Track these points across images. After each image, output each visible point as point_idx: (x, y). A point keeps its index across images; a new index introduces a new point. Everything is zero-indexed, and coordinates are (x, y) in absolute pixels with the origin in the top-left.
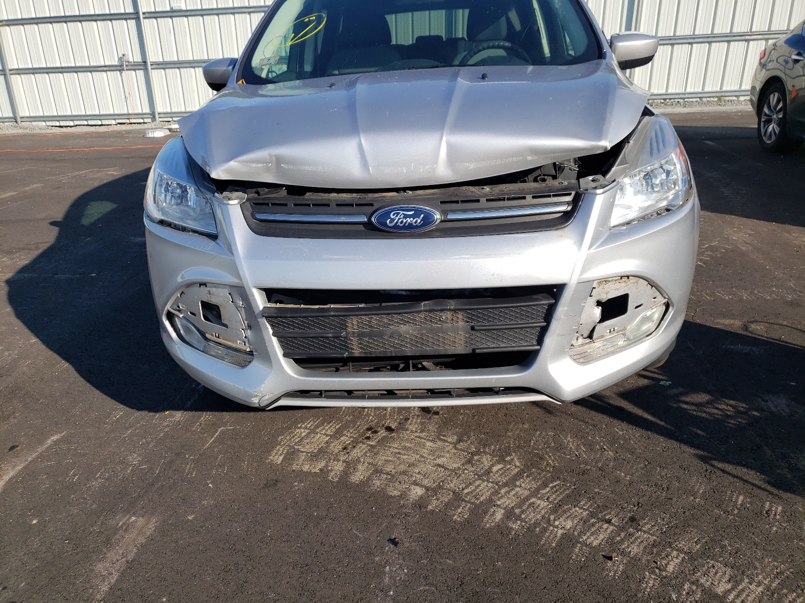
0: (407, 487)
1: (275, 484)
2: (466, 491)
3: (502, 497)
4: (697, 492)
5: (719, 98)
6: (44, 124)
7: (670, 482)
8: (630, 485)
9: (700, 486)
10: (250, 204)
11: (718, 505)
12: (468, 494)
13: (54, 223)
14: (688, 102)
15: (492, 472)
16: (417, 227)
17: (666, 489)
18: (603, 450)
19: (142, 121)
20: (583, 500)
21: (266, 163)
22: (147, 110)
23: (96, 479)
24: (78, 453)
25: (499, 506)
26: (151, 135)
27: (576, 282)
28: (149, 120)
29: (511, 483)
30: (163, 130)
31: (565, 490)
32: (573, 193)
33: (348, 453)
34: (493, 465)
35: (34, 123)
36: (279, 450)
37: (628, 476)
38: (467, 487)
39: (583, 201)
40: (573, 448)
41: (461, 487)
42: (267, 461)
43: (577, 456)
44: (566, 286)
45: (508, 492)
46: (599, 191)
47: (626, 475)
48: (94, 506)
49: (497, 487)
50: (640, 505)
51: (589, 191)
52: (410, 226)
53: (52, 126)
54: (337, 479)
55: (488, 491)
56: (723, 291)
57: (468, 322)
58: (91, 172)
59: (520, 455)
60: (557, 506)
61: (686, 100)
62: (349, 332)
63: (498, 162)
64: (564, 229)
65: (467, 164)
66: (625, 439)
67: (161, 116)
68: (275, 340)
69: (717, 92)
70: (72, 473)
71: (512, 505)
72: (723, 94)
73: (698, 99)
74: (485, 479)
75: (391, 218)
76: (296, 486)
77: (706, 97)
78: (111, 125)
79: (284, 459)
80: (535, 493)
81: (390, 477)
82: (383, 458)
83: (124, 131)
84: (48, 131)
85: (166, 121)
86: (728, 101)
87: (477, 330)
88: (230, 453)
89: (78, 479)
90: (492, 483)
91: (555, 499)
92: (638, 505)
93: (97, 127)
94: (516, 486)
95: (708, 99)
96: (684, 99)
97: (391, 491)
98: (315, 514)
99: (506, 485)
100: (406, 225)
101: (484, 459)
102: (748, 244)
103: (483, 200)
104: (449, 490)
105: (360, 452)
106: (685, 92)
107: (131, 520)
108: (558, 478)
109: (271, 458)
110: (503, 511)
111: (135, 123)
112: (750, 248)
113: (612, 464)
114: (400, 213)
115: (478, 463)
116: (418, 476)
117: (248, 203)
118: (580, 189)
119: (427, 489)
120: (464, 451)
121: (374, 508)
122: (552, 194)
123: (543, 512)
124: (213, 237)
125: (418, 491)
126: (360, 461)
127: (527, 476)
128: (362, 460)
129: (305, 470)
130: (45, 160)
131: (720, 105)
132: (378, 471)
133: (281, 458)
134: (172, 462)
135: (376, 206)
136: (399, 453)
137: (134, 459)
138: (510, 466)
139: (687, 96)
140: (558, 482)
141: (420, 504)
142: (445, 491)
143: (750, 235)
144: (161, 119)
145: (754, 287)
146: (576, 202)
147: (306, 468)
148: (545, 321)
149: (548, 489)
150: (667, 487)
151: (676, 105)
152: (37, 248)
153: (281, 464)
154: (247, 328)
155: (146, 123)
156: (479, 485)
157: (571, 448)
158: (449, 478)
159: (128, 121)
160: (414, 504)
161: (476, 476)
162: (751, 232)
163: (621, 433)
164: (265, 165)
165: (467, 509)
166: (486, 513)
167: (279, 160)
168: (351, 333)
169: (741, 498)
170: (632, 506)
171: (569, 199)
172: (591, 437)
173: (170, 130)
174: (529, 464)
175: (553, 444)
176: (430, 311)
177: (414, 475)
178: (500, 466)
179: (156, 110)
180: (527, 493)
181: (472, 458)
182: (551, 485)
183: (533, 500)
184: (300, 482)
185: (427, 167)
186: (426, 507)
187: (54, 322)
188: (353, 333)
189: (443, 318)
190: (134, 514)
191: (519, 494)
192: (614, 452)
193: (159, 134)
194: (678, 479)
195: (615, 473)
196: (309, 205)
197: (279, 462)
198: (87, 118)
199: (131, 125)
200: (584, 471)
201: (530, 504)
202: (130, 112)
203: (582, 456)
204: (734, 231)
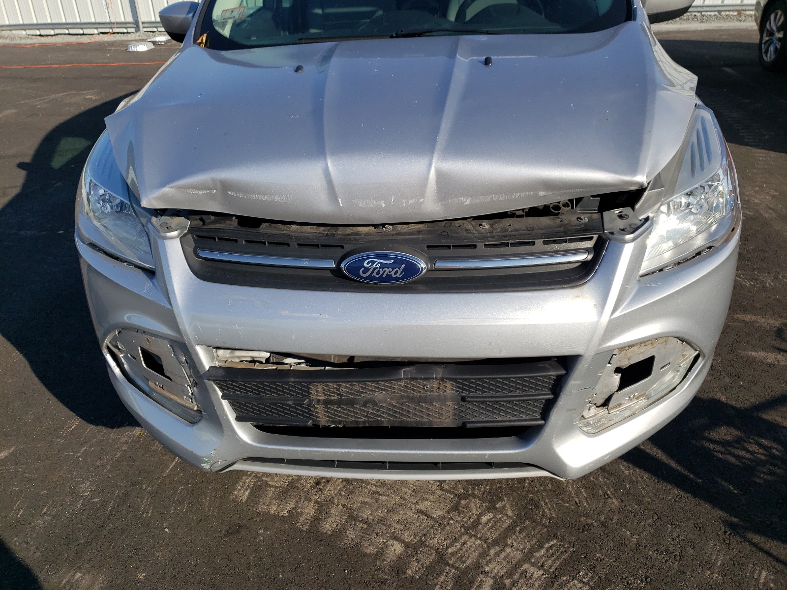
0: (385, 541)
1: (238, 531)
2: (450, 550)
3: (490, 562)
4: (714, 565)
5: (739, 12)
6: (24, 32)
7: (683, 548)
8: (637, 550)
9: (717, 555)
10: (193, 237)
11: (738, 584)
12: (453, 554)
13: (21, 166)
14: (705, 16)
15: (481, 524)
16: (397, 279)
17: (678, 558)
18: (607, 497)
19: (125, 31)
20: (582, 569)
21: (209, 189)
22: (130, 19)
23: (42, 516)
24: (26, 477)
25: (486, 573)
26: (133, 49)
27: (593, 354)
28: (133, 30)
29: (500, 542)
30: (147, 43)
31: (562, 554)
32: (595, 237)
33: (321, 490)
34: (481, 514)
35: (14, 32)
36: (245, 482)
37: (635, 536)
38: (452, 545)
39: (608, 250)
40: (572, 492)
41: (445, 543)
42: (232, 497)
43: (577, 504)
44: (581, 357)
45: (498, 554)
46: (629, 237)
47: (632, 535)
48: (38, 554)
49: (485, 546)
50: (649, 580)
51: (616, 236)
52: (389, 278)
53: (33, 35)
54: (307, 527)
55: (475, 551)
56: (743, 275)
57: (458, 391)
58: (68, 95)
59: (513, 501)
60: (553, 576)
61: (703, 13)
62: (313, 400)
63: (502, 198)
64: (582, 287)
65: (462, 199)
66: (631, 482)
67: (146, 25)
68: (225, 404)
69: (737, 5)
70: (16, 505)
71: (502, 572)
72: (743, 8)
73: (717, 13)
74: (473, 533)
75: (364, 267)
76: (261, 535)
77: (725, 11)
78: (93, 34)
79: (250, 494)
80: (527, 557)
81: (365, 526)
82: (360, 499)
83: (106, 42)
84: (29, 41)
85: (151, 32)
86: (749, 16)
87: (469, 402)
88: (192, 483)
89: (23, 514)
90: (480, 539)
91: (551, 567)
92: (646, 579)
93: (79, 36)
94: (507, 545)
95: (727, 13)
96: (701, 12)
97: (366, 547)
98: (281, 576)
99: (496, 542)
100: (384, 276)
101: (473, 505)
102: (772, 209)
103: (480, 245)
104: (432, 548)
105: (335, 489)
106: (703, 5)
107: (76, 578)
108: (555, 536)
109: (236, 493)
110: (491, 582)
111: (118, 33)
112: (774, 215)
113: (616, 517)
114: (376, 261)
115: (465, 510)
116: (397, 526)
117: (190, 236)
118: (604, 230)
119: (407, 545)
120: (450, 492)
121: (346, 571)
122: (568, 238)
123: (537, 584)
124: (151, 273)
125: (397, 548)
126: (333, 503)
127: (520, 532)
128: (336, 501)
129: (272, 512)
130: (22, 78)
131: (740, 21)
132: (353, 518)
133: (247, 493)
134: (127, 494)
135: (348, 248)
136: (377, 493)
137: (86, 488)
138: (501, 516)
139: (705, 9)
140: (555, 541)
141: (399, 567)
142: (426, 549)
143: (774, 196)
144: (145, 29)
145: (778, 270)
146: (598, 249)
147: (273, 509)
148: (553, 393)
149: (543, 551)
150: (680, 555)
151: (693, 19)
152: (4, 195)
153: (246, 502)
154: (193, 385)
155: (130, 33)
156: (465, 543)
157: (570, 492)
158: (432, 531)
159: (111, 31)
160: (391, 567)
161: (463, 529)
162: (775, 193)
163: (627, 472)
164: (208, 192)
165: (450, 576)
166: (472, 583)
167: (225, 186)
168: (315, 400)
169: (764, 574)
170: (639, 582)
171: (589, 244)
172: (593, 478)
173: (154, 43)
174: (523, 513)
175: (550, 486)
176: (412, 379)
177: (394, 524)
178: (490, 516)
179: (139, 19)
180: (519, 555)
181: (459, 503)
182: (547, 545)
183: (526, 566)
184: (266, 529)
185: (411, 201)
186: (404, 573)
187: (15, 293)
188: (318, 401)
189: (427, 388)
190: (80, 569)
191: (510, 557)
192: (619, 500)
193: (142, 48)
194: (692, 542)
195: (619, 532)
196: (264, 243)
197: (244, 498)
198: (67, 26)
199: (114, 35)
200: (584, 526)
201: (522, 573)
202: (113, 20)
203: (583, 504)
204: (755, 192)
